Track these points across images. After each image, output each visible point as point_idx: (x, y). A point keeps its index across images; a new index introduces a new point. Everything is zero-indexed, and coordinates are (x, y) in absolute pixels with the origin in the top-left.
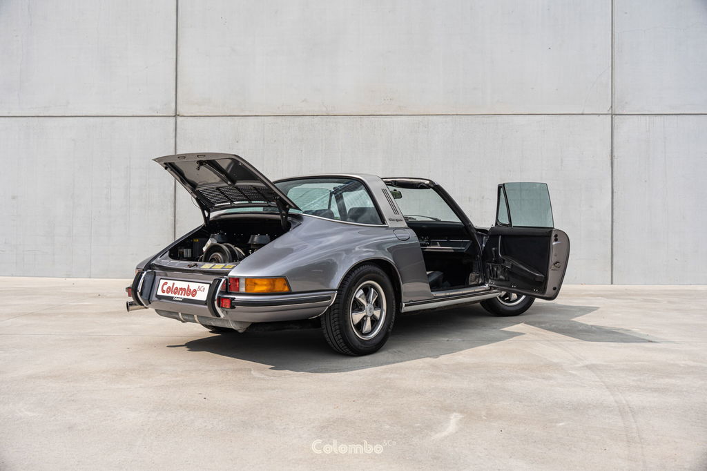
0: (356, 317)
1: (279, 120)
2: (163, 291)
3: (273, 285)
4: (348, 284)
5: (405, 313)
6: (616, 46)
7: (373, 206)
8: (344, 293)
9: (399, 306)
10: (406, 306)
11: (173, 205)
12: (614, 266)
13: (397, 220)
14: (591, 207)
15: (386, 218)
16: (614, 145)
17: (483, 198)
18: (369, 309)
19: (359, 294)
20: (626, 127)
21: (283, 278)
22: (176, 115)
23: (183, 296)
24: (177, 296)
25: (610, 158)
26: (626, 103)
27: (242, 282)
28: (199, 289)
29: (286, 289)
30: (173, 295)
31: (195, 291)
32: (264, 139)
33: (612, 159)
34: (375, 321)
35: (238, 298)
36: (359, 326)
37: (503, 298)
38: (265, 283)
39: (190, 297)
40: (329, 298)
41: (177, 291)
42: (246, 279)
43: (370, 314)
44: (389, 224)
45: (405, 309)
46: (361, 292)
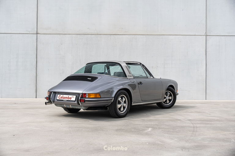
0: (119, 106)
1: (78, 36)
2: (59, 98)
3: (96, 96)
4: (117, 95)
5: (133, 106)
6: (207, 10)
7: (123, 71)
8: (116, 98)
9: (131, 103)
10: (133, 103)
11: (36, 69)
12: (207, 93)
13: (130, 76)
14: (198, 70)
15: (127, 75)
16: (207, 47)
17: (157, 67)
18: (123, 104)
19: (120, 99)
20: (211, 40)
21: (99, 94)
22: (37, 33)
23: (67, 99)
24: (64, 99)
25: (205, 52)
26: (211, 31)
27: (87, 95)
28: (72, 97)
29: (100, 97)
30: (63, 99)
31: (71, 98)
32: (72, 43)
33: (206, 52)
34: (124, 108)
35: (86, 99)
36: (120, 109)
37: (164, 102)
38: (94, 95)
39: (69, 100)
40: (112, 100)
41: (64, 98)
42: (88, 94)
43: (123, 105)
44: (128, 77)
45: (133, 104)
46: (120, 98)
